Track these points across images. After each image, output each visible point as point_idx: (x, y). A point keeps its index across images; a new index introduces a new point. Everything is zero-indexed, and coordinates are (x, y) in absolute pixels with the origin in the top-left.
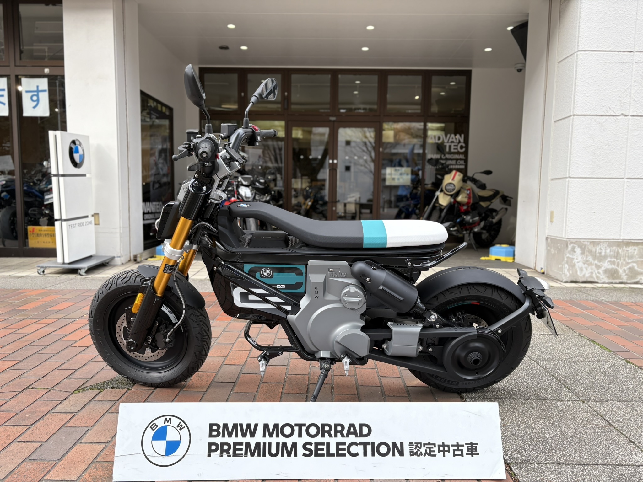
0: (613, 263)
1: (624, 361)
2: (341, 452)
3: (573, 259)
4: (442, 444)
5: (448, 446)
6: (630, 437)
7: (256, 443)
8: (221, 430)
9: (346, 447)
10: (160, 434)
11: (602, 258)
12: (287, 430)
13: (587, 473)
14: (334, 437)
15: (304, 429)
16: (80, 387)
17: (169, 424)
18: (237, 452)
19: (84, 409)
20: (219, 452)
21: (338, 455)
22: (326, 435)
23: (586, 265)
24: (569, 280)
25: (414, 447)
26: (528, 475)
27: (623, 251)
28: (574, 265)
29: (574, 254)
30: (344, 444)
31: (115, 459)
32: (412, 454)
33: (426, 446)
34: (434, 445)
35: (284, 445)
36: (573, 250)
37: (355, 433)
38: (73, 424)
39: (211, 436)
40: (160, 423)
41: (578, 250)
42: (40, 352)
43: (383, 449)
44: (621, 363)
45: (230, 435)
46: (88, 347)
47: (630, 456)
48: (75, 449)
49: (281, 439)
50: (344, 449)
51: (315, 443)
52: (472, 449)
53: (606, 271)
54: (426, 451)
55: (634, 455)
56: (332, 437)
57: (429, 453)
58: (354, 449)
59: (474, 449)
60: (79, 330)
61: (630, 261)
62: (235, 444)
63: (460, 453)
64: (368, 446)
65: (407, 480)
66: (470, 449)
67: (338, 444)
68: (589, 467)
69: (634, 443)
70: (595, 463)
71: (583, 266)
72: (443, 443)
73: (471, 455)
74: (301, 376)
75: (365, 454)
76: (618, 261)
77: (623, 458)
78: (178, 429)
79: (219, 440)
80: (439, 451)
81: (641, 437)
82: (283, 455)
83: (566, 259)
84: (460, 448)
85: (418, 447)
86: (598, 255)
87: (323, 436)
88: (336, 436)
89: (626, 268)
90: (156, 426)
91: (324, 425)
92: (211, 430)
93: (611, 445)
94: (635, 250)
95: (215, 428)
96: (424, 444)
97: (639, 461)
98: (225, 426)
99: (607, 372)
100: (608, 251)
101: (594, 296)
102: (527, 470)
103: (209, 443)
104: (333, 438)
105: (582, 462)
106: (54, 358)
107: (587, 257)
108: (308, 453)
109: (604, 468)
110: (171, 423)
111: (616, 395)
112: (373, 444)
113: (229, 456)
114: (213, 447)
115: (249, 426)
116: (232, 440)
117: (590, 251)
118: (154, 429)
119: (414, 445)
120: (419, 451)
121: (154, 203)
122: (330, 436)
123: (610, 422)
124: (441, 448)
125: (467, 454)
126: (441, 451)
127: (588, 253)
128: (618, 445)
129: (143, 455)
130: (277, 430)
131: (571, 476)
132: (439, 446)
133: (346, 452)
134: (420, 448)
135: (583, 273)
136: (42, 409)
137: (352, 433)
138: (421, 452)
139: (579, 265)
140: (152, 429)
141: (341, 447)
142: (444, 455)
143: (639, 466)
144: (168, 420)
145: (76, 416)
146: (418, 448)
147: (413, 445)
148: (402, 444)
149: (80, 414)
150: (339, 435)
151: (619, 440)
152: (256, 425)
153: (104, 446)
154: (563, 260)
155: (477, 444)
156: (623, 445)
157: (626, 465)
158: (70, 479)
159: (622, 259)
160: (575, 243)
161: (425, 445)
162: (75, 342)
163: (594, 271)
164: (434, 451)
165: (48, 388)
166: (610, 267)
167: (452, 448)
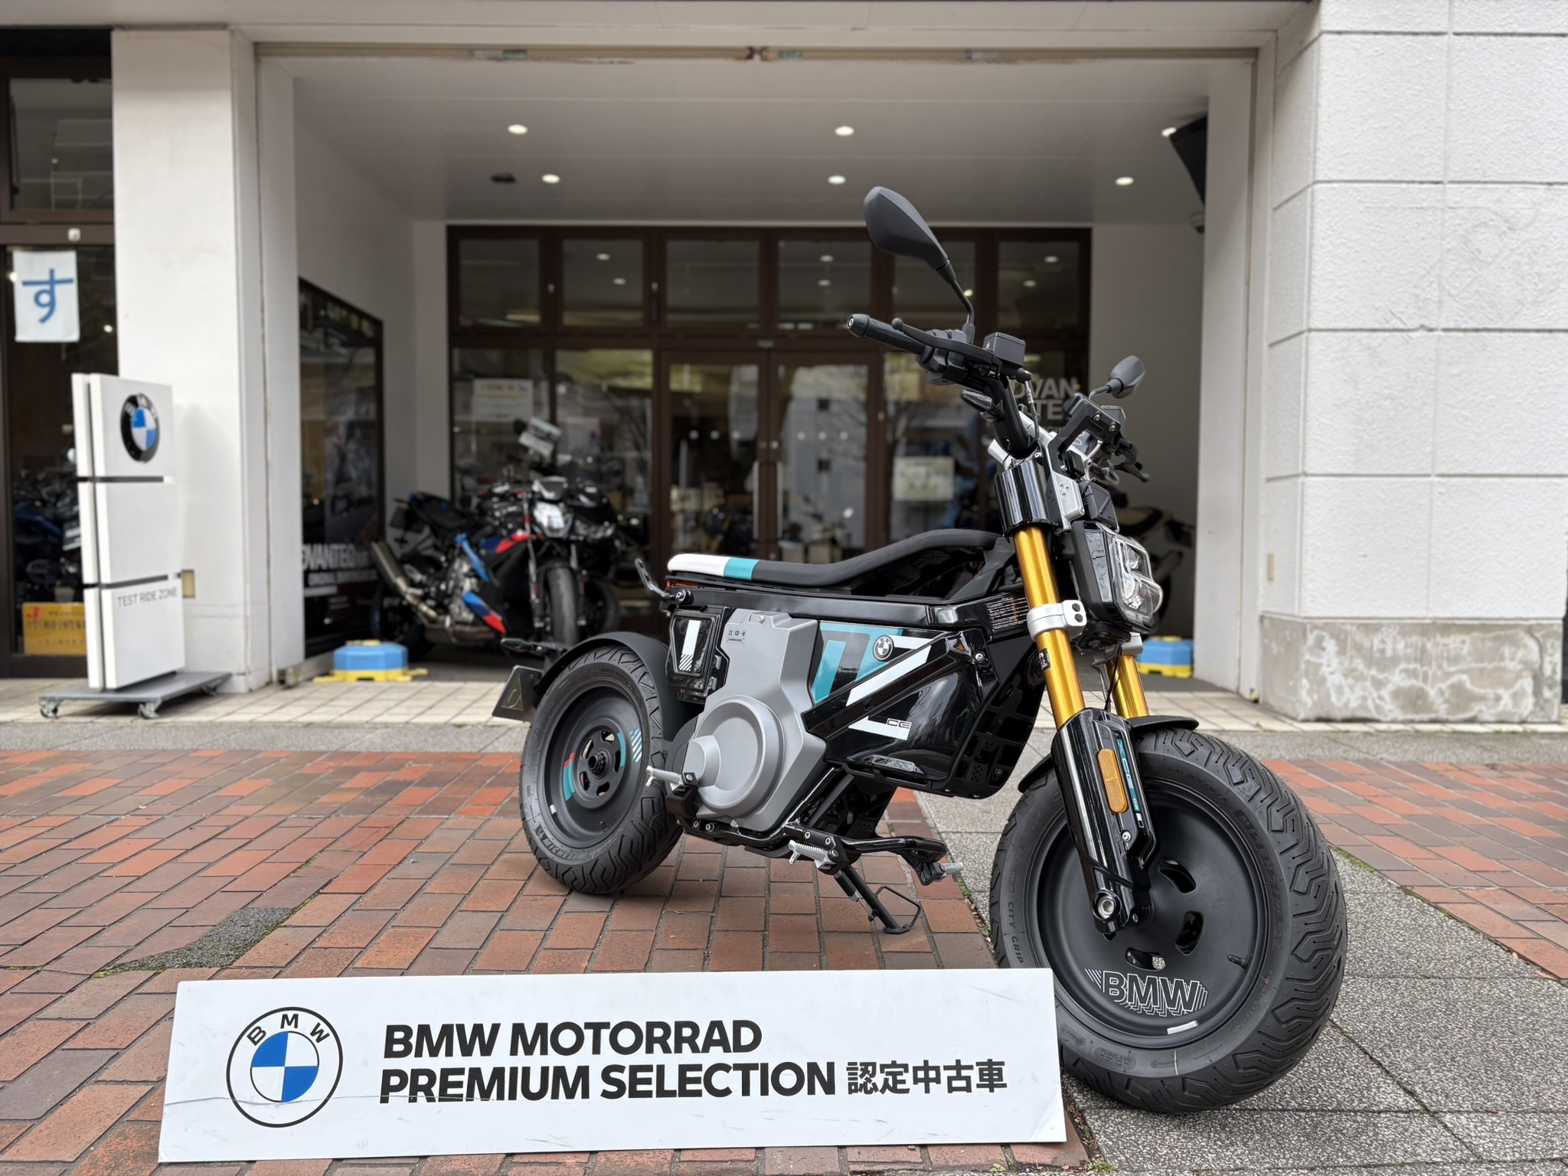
0: (1413, 674)
1: (1400, 891)
2: (690, 1087)
3: (1320, 665)
4: (922, 1065)
5: (937, 1069)
6: (1373, 1051)
7: (495, 1070)
8: (413, 1040)
9: (701, 1074)
10: (271, 1052)
11: (1386, 663)
12: (567, 1039)
13: (1256, 1127)
14: (675, 1052)
15: (605, 1034)
16: (108, 964)
17: (292, 1028)
18: (450, 1091)
19: (110, 1013)
20: (406, 1091)
21: (683, 1092)
22: (657, 1047)
23: (1350, 681)
24: (1313, 715)
25: (860, 1073)
26: (1120, 1132)
27: (1436, 645)
28: (1323, 680)
29: (1323, 653)
30: (698, 1068)
31: (166, 1110)
32: (853, 1089)
33: (886, 1070)
34: (905, 1067)
35: (560, 1072)
36: (1319, 645)
37: (723, 1043)
38: (81, 1042)
39: (389, 1053)
40: (272, 1026)
41: (1330, 645)
42: (26, 889)
43: (788, 1079)
44: (1389, 895)
45: (434, 1052)
46: (139, 878)
47: (1365, 1092)
48: (79, 1096)
49: (553, 1059)
50: (697, 1080)
51: (631, 1067)
52: (992, 1075)
53: (1397, 694)
54: (886, 1080)
55: (1374, 1090)
56: (670, 1052)
57: (894, 1087)
58: (719, 1080)
59: (996, 1074)
60: (124, 840)
61: (1453, 669)
62: (445, 1072)
63: (963, 1083)
64: (752, 1072)
65: (841, 1147)
66: (986, 1075)
67: (683, 1069)
68: (1265, 1115)
69: (1380, 1065)
70: (1280, 1107)
71: (1344, 682)
72: (926, 1062)
73: (988, 1089)
74: (637, 933)
75: (746, 1091)
76: (1426, 668)
77: (1347, 1096)
78: (314, 1039)
79: (408, 1064)
80: (916, 1081)
81: (1398, 1051)
82: (555, 1096)
83: (1303, 666)
84: (964, 1073)
85: (868, 1072)
86: (1377, 655)
87: (649, 1050)
88: (678, 1050)
89: (1443, 686)
90: (261, 1034)
91: (651, 1026)
92: (390, 1041)
93: (1326, 1070)
94: (1463, 642)
95: (399, 1035)
96: (881, 1065)
97: (1381, 1102)
98: (424, 1030)
99: (1354, 915)
100: (1401, 646)
101: (1365, 750)
102: (1120, 1123)
103: (384, 1071)
104: (673, 1055)
105: (1252, 1104)
106: (55, 903)
107: (1351, 662)
108: (613, 1089)
109: (1297, 1118)
110: (296, 1026)
111: (1361, 964)
112: (765, 1067)
113: (431, 1099)
114: (395, 1081)
115: (478, 1029)
116: (437, 1064)
117: (1358, 648)
118: (256, 1040)
119: (860, 1068)
120: (870, 1081)
121: (335, 547)
122: (666, 1049)
123: (1335, 1020)
124: (921, 1074)
125: (979, 1086)
126: (921, 1080)
127: (1353, 652)
128: (1343, 1070)
129: (231, 1100)
130: (544, 1037)
131: (1219, 1134)
132: (916, 1069)
133: (701, 1086)
134: (873, 1074)
135: (1344, 699)
136: (12, 1011)
137: (716, 1043)
138: (874, 1084)
139: (1336, 679)
140: (252, 1040)
141: (690, 1074)
142: (927, 1090)
143: (1379, 1112)
144: (290, 1020)
145: (92, 1027)
146: (867, 1076)
147: (857, 1069)
148: (831, 1066)
149: (101, 1021)
150: (686, 1047)
151: (1346, 1058)
152: (495, 1028)
153: (148, 1088)
154: (1297, 668)
155: (1002, 1063)
156: (1353, 1068)
157: (1350, 1111)
158: (59, 1159)
159: (1434, 664)
160: (1321, 628)
161: (883, 1067)
162: (111, 867)
163: (1370, 694)
164: (903, 1082)
165: (33, 968)
166: (1407, 683)
167: (945, 1075)
